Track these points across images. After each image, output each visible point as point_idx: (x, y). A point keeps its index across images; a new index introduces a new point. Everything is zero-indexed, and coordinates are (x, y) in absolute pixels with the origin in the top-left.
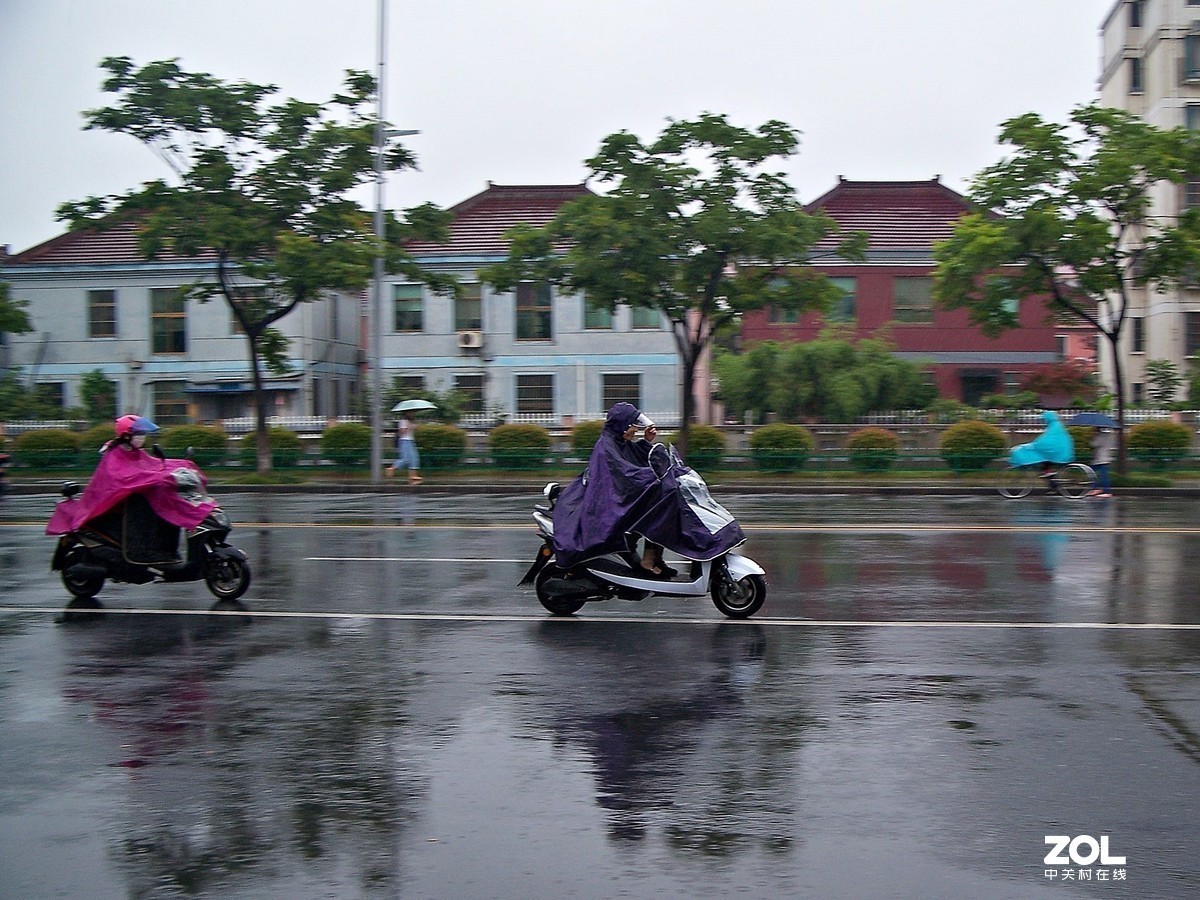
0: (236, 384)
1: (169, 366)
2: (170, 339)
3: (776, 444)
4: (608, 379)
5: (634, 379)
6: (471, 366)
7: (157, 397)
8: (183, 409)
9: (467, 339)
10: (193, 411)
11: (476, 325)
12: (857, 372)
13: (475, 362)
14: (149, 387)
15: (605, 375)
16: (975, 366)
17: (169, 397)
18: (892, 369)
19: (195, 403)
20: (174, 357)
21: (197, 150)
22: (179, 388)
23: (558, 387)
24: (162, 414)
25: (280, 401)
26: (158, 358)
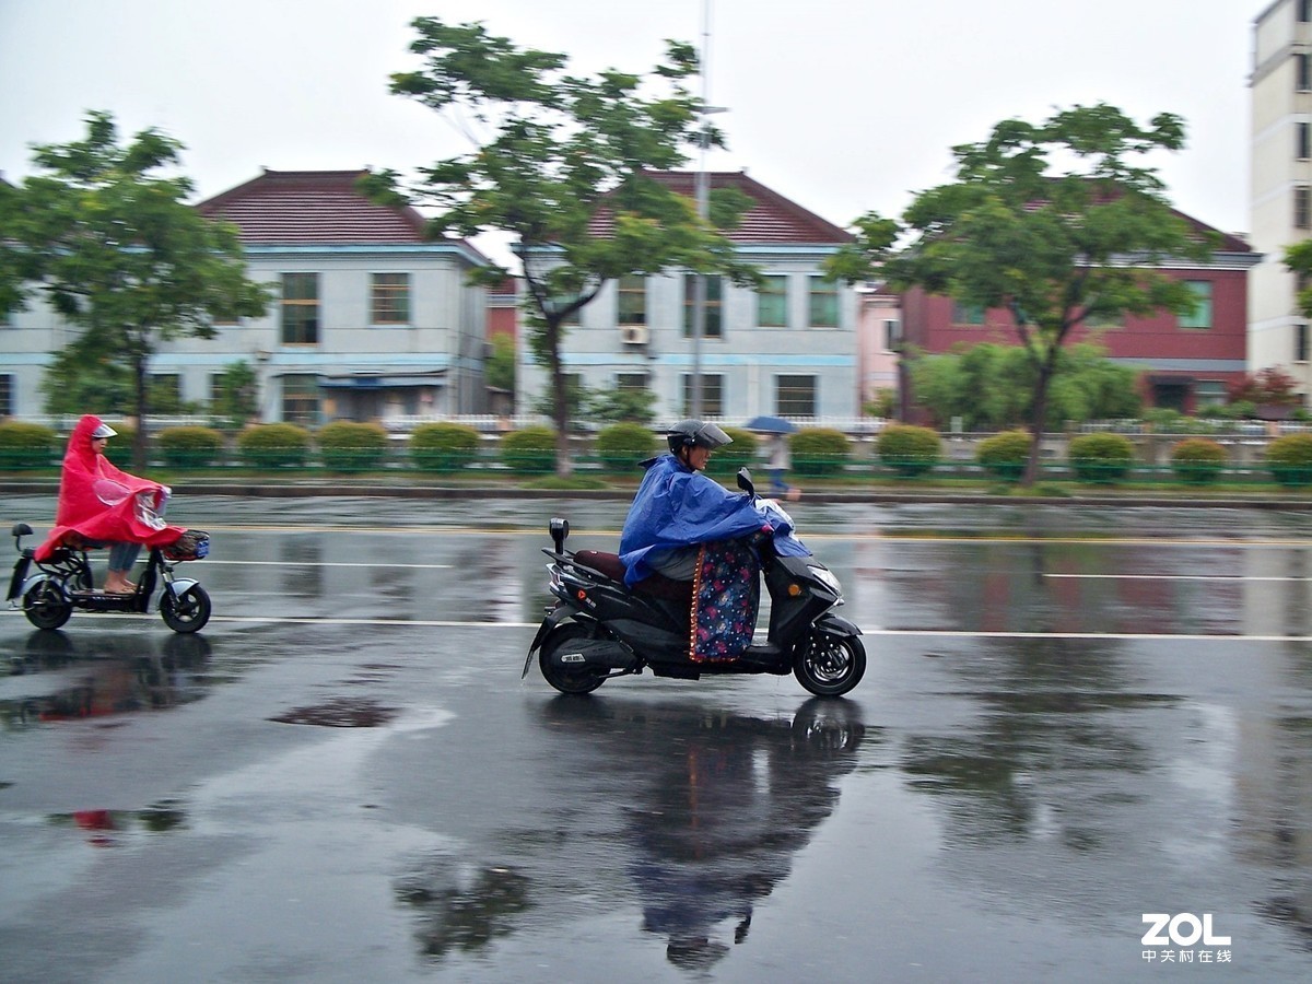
0: (373, 378)
1: (300, 358)
2: (303, 329)
3: (1103, 453)
4: (783, 381)
5: (809, 381)
6: (634, 364)
7: (286, 391)
8: (313, 405)
9: (631, 335)
10: (328, 407)
11: (640, 319)
12: (1078, 378)
13: (638, 359)
14: (279, 380)
15: (780, 376)
16: (1168, 374)
17: (300, 392)
18: (1113, 376)
19: (330, 398)
20: (306, 348)
21: (510, 121)
22: (310, 383)
23: (729, 388)
24: (290, 410)
25: (425, 398)
26: (288, 348)
